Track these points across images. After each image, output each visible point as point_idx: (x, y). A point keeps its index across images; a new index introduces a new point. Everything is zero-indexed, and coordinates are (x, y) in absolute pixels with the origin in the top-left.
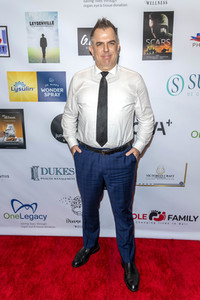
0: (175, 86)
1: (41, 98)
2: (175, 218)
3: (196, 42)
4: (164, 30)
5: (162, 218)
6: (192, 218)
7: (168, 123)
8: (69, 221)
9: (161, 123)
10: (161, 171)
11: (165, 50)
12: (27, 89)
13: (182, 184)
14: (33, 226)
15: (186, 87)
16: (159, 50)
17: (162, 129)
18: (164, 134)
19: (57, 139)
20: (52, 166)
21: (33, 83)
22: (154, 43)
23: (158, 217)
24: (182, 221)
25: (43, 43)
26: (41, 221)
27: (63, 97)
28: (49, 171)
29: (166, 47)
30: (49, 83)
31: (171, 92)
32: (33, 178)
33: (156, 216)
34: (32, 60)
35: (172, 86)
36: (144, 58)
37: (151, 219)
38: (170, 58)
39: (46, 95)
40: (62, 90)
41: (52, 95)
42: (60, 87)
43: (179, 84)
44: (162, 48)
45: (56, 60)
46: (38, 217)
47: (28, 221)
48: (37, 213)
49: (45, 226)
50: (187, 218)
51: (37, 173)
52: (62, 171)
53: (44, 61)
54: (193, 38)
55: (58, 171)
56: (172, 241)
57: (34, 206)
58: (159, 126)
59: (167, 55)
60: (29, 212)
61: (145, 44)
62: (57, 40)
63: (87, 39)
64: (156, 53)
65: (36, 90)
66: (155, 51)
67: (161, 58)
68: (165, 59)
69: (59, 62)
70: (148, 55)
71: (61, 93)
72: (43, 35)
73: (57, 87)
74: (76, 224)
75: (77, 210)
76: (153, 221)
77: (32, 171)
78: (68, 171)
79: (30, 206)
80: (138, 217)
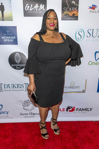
0: (80, 36)
2: (80, 110)
3: (92, 10)
4: (73, 2)
5: (73, 110)
6: (89, 109)
8: (21, 114)
10: (72, 84)
11: (74, 14)
13: (84, 91)
14: (1, 118)
16: (71, 14)
19: (13, 67)
20: (10, 83)
22: (68, 10)
23: (71, 110)
24: (84, 111)
27: (15, 42)
28: (8, 86)
29: (75, 12)
30: (6, 33)
36: (62, 19)
37: (67, 111)
38: (77, 19)
39: (5, 41)
40: (14, 38)
41: (9, 40)
42: (13, 36)
46: (3, 113)
49: (8, 117)
50: (86, 110)
52: (16, 86)
53: (3, 20)
54: (90, 8)
55: (14, 86)
57: (1, 107)
59: (75, 17)
61: (63, 11)
62: (11, 7)
63: (28, 7)
64: (69, 16)
66: (68, 15)
67: (72, 19)
68: (74, 20)
69: (12, 20)
70: (65, 17)
71: (14, 39)
72: (2, 3)
73: (11, 36)
74: (26, 115)
75: (26, 108)
76: (68, 112)
78: (20, 86)
80: (60, 110)
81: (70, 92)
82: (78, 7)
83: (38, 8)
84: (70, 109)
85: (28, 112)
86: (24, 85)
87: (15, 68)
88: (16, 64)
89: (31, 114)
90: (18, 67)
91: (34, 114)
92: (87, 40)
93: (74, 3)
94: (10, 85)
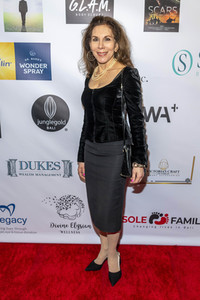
1: (20, 76)
2: (180, 221)
5: (164, 221)
6: (199, 221)
7: (174, 108)
8: (53, 225)
9: (166, 108)
10: (164, 166)
11: (170, 20)
13: (188, 182)
14: (11, 231)
15: (195, 65)
16: (163, 19)
17: (166, 116)
18: (169, 121)
19: (40, 126)
20: (33, 159)
21: (10, 57)
22: (158, 10)
23: (159, 220)
24: (187, 225)
26: (20, 226)
28: (29, 165)
29: (173, 16)
30: (30, 57)
31: (177, 71)
32: (9, 174)
33: (158, 219)
34: (9, 28)
35: (178, 64)
36: (146, 29)
38: (177, 31)
39: (26, 72)
40: (45, 66)
41: (33, 71)
42: (43, 62)
43: (187, 61)
44: (167, 17)
45: (39, 29)
46: (16, 221)
47: (4, 225)
48: (15, 216)
49: (24, 231)
50: (193, 221)
51: (14, 168)
52: (45, 165)
53: (24, 30)
55: (39, 165)
56: (175, 248)
57: (11, 208)
58: (163, 112)
59: (173, 26)
61: (147, 12)
62: (40, 4)
63: (76, 4)
64: (160, 24)
66: (159, 21)
67: (166, 29)
68: (171, 31)
69: (42, 31)
70: (151, 26)
71: (45, 69)
74: (63, 229)
75: (63, 212)
76: (154, 224)
77: (9, 165)
78: (53, 166)
79: (7, 207)
80: (136, 220)
81: (157, 182)
82: (178, 9)
83: (96, 7)
84: (157, 218)
85: (68, 222)
86: (62, 165)
87: (43, 127)
89: (73, 225)
90: (50, 125)
91: (80, 226)
94: (33, 164)
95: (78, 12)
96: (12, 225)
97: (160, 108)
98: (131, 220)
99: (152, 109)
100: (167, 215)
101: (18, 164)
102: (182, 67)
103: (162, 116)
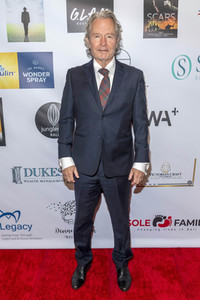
0: (181, 68)
1: (23, 84)
2: (183, 223)
4: (167, 3)
5: (167, 223)
7: (174, 112)
8: (58, 231)
9: (166, 112)
10: (166, 168)
11: (169, 26)
12: (6, 73)
13: (190, 184)
14: (16, 237)
15: (194, 69)
16: (163, 26)
17: (167, 119)
18: (170, 125)
19: (43, 133)
20: (37, 166)
21: (13, 66)
22: (157, 17)
23: (163, 222)
24: (190, 227)
25: (26, 18)
26: (26, 232)
28: (33, 172)
29: (171, 22)
30: (33, 66)
31: (176, 76)
32: (14, 181)
34: (12, 38)
35: (177, 69)
36: (146, 36)
37: (155, 225)
38: (176, 36)
40: (48, 74)
41: (36, 80)
42: (45, 71)
43: (186, 66)
44: (166, 23)
46: (21, 227)
47: (10, 232)
49: (30, 237)
50: (196, 222)
51: (19, 175)
52: (49, 172)
53: (26, 40)
55: (44, 172)
57: (16, 214)
59: (172, 32)
60: (11, 221)
61: (146, 19)
63: (77, 13)
64: (159, 30)
65: (17, 75)
66: (158, 27)
67: (165, 35)
68: (169, 37)
69: (44, 40)
70: (150, 32)
71: (48, 77)
72: (25, 9)
73: (42, 71)
74: (68, 234)
76: (158, 227)
77: (14, 172)
78: (57, 172)
79: (12, 214)
80: (140, 223)
81: (160, 185)
82: (176, 12)
84: (161, 220)
87: (46, 134)
88: (51, 126)
90: (54, 132)
92: (196, 78)
93: (169, 4)
94: (37, 171)
95: (79, 21)
96: (18, 232)
97: (161, 112)
98: (135, 223)
99: (153, 113)
100: (170, 218)
101: (22, 172)
102: (181, 71)
103: (163, 120)
